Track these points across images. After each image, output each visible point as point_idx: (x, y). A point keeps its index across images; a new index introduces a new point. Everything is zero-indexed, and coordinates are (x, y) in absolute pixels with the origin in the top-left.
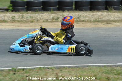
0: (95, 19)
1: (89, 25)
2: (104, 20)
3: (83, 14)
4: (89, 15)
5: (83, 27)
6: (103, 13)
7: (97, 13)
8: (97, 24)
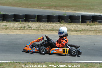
0: (51, 29)
2: (57, 29)
3: (43, 24)
4: (47, 25)
6: (56, 24)
7: (53, 24)
8: (52, 32)
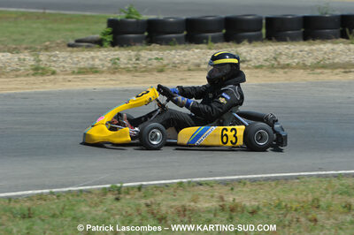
1: (300, 77)
5: (287, 82)
